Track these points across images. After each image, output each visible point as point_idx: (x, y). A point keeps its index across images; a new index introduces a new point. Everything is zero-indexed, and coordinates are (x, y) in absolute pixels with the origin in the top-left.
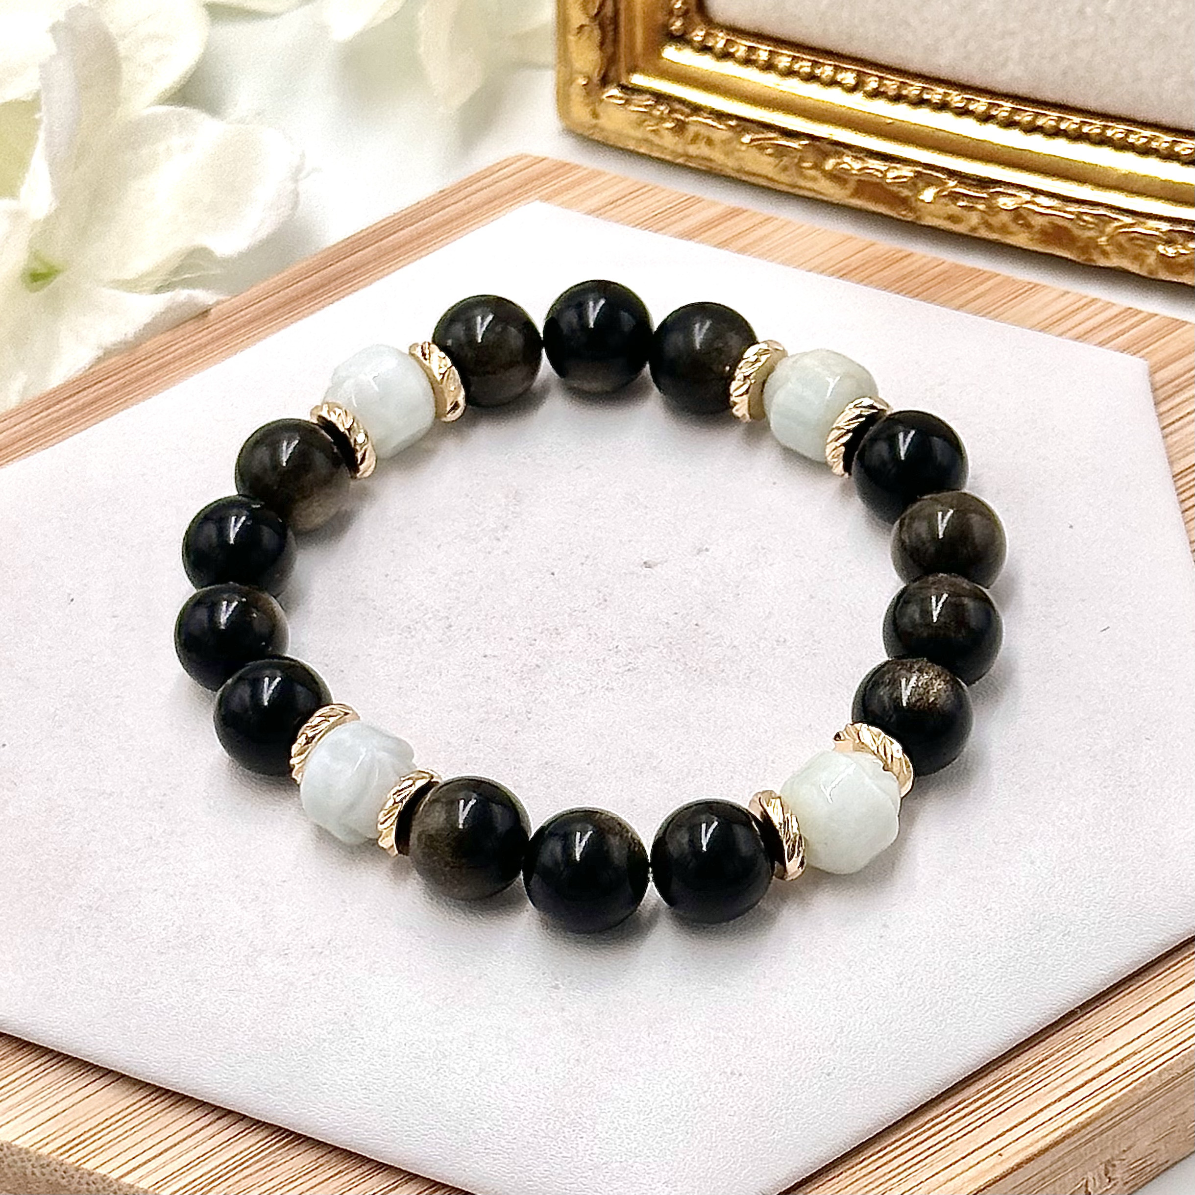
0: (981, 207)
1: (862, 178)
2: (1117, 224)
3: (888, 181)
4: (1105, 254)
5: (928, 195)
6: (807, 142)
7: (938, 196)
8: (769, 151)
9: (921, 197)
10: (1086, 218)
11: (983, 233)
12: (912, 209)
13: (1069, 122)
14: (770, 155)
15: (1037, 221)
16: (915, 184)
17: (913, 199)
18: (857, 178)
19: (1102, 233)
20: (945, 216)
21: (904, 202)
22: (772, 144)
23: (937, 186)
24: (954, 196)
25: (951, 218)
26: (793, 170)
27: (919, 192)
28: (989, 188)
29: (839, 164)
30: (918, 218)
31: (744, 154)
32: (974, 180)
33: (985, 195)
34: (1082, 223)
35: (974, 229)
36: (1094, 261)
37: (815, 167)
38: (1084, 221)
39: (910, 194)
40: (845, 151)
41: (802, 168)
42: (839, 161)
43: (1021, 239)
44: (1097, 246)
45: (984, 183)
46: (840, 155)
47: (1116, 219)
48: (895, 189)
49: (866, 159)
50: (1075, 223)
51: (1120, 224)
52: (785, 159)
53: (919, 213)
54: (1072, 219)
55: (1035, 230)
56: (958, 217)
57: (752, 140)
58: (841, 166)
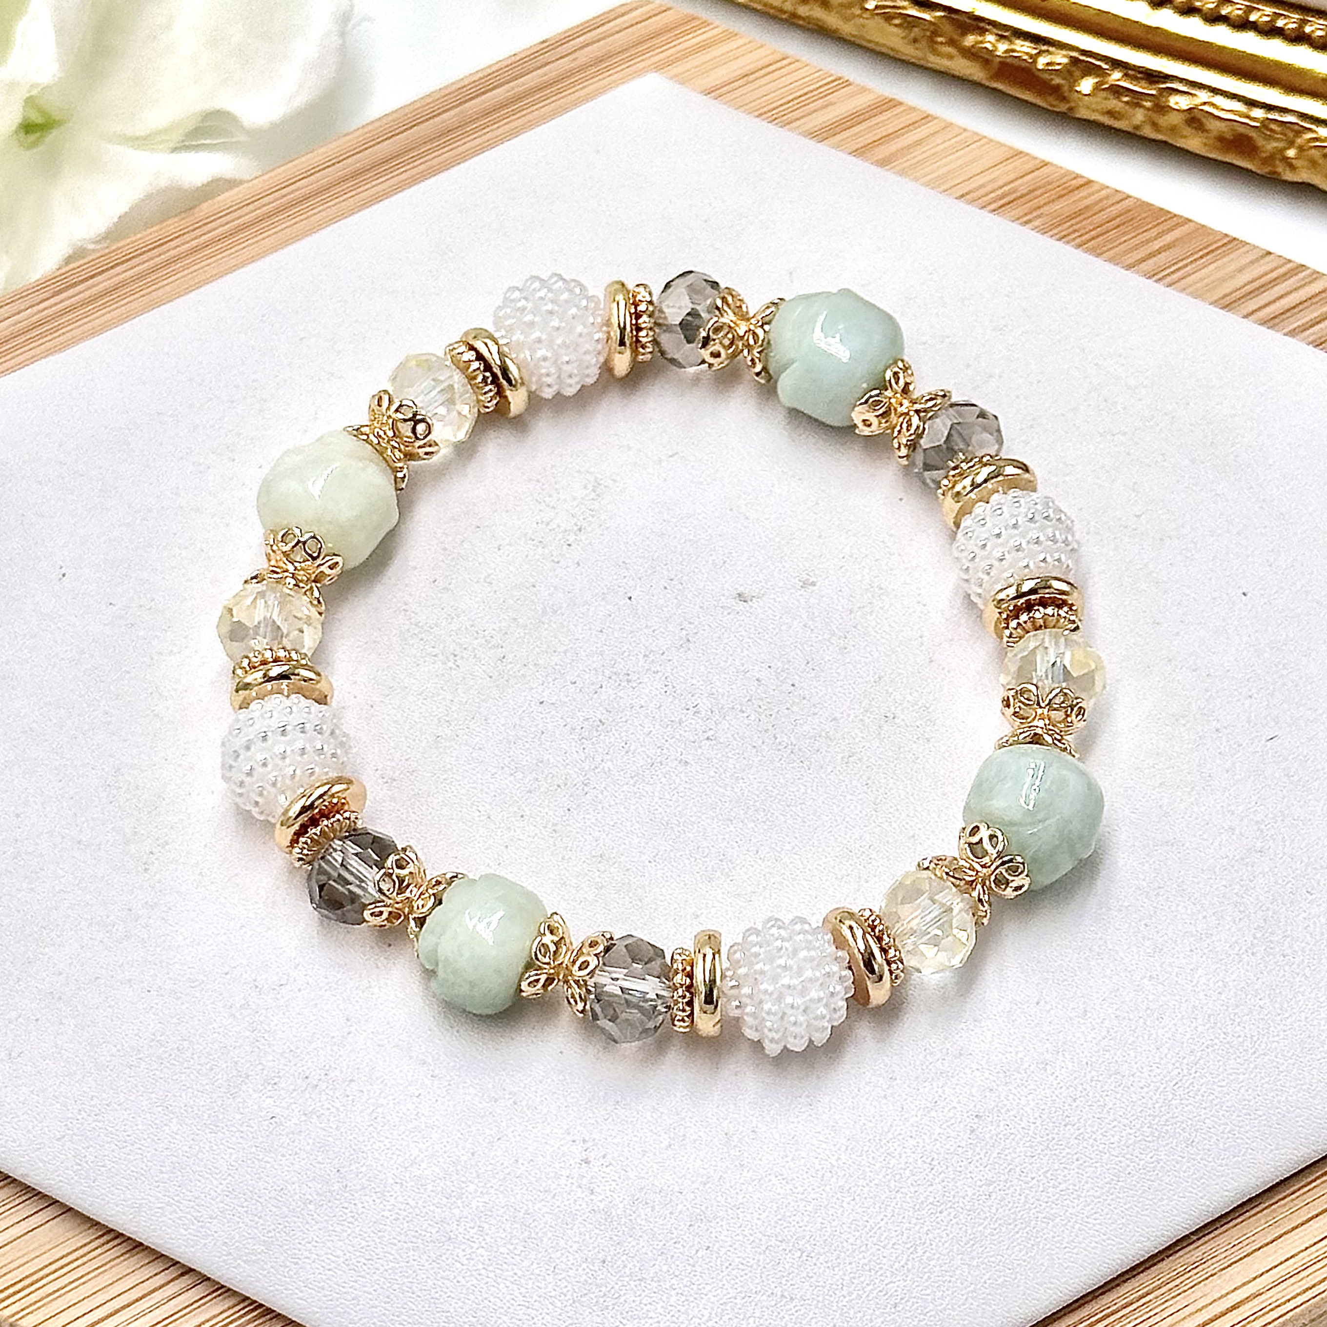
0: (1148, 104)
1: (1008, 60)
2: (1310, 135)
3: (1040, 67)
4: (1292, 167)
5: (1086, 85)
6: (942, 14)
7: (1097, 88)
8: (897, 21)
9: (1078, 89)
10: (1273, 126)
11: (1148, 132)
12: (1064, 99)
13: (1259, 14)
14: (896, 25)
15: (1214, 126)
16: (1070, 73)
17: (1066, 88)
18: (1001, 59)
19: (1291, 144)
20: (1105, 110)
21: (1056, 90)
22: (900, 13)
23: (1098, 76)
24: (1117, 91)
25: (1110, 113)
26: (923, 43)
27: (1076, 81)
28: (1158, 82)
29: (981, 42)
30: (1071, 109)
31: (866, 21)
32: (1140, 72)
33: (1153, 92)
34: (1268, 133)
35: (1137, 128)
36: (1279, 174)
37: (952, 42)
38: (1271, 130)
39: (1062, 82)
40: (988, 27)
41: (936, 43)
42: (980, 38)
43: (1194, 143)
44: (1286, 160)
45: (1152, 77)
46: (983, 31)
47: (1309, 129)
48: (1046, 76)
49: (1013, 39)
50: (1260, 131)
51: (1314, 135)
52: (916, 30)
53: (1073, 104)
54: (1257, 127)
55: (1212, 135)
56: (1119, 113)
57: (877, 7)
58: (984, 46)
